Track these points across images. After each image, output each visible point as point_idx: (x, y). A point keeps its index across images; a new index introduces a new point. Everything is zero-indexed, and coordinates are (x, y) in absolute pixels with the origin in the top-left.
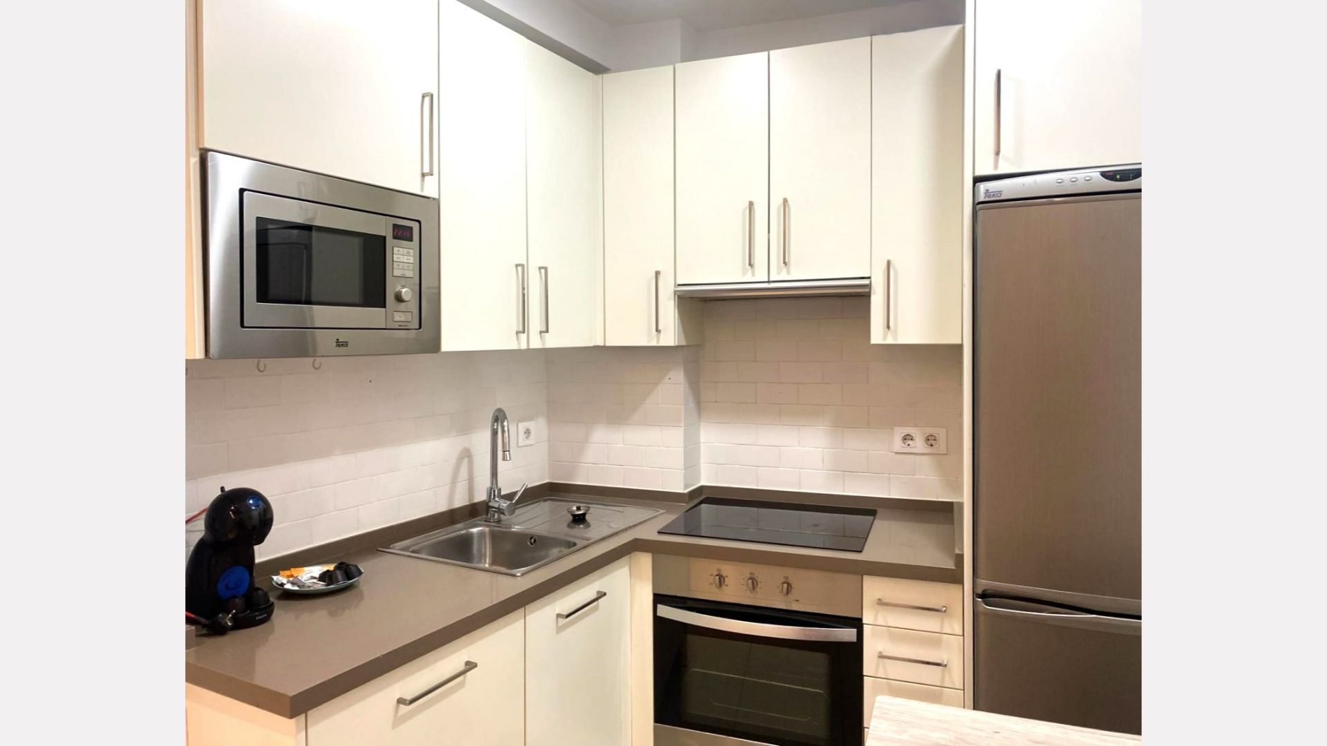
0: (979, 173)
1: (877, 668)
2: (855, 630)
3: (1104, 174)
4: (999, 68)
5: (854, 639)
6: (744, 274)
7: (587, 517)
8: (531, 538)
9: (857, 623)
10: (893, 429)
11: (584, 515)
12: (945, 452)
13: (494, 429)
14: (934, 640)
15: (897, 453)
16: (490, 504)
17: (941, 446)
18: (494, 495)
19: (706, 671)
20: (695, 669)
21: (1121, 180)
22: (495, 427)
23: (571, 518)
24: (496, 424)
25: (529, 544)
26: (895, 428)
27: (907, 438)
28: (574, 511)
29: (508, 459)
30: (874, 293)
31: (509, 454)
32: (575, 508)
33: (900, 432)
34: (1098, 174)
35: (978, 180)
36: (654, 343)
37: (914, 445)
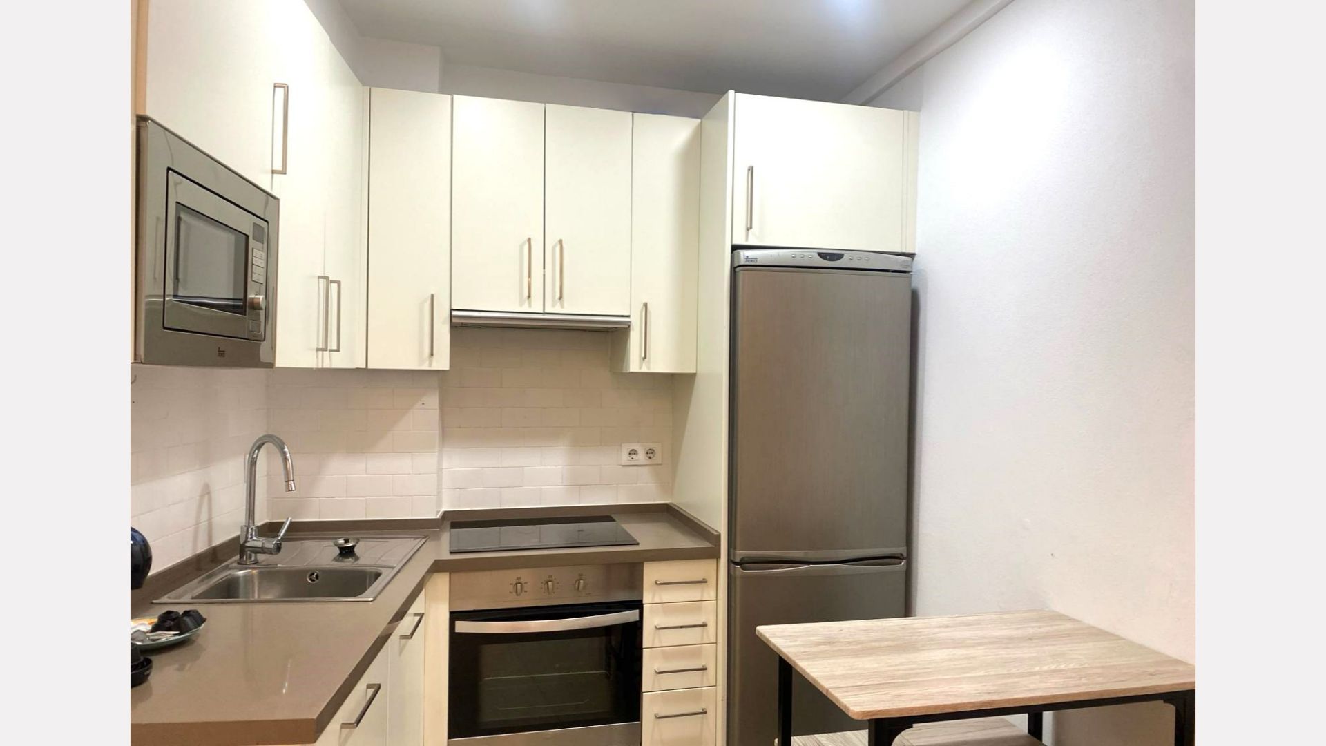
0: (736, 242)
1: (654, 640)
2: (637, 611)
3: (820, 255)
4: (752, 165)
5: (637, 618)
6: (521, 304)
7: (356, 550)
8: (313, 574)
9: (638, 605)
10: (621, 446)
11: (353, 547)
12: (660, 463)
13: (253, 458)
14: (695, 606)
15: (624, 466)
16: (247, 544)
17: (658, 459)
18: (251, 535)
19: (499, 678)
20: (487, 678)
21: (830, 260)
22: (255, 456)
23: (338, 551)
24: (256, 452)
25: (310, 581)
26: (623, 445)
27: (633, 452)
28: (341, 544)
29: (293, 489)
30: (633, 330)
31: (294, 483)
32: (341, 541)
33: (626, 448)
34: (816, 254)
35: (735, 248)
36: (425, 367)
37: (637, 458)
